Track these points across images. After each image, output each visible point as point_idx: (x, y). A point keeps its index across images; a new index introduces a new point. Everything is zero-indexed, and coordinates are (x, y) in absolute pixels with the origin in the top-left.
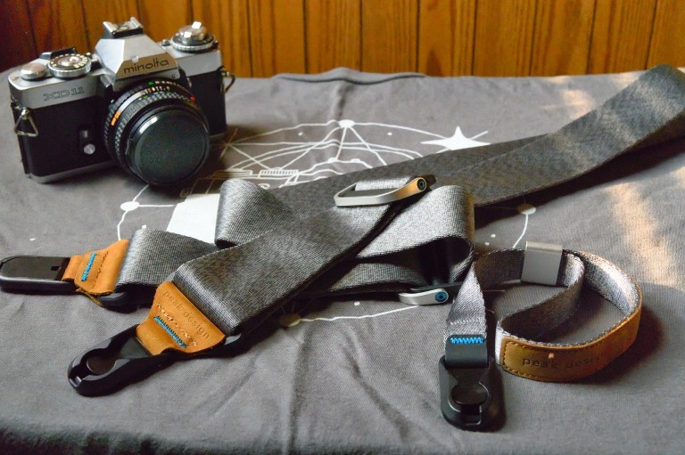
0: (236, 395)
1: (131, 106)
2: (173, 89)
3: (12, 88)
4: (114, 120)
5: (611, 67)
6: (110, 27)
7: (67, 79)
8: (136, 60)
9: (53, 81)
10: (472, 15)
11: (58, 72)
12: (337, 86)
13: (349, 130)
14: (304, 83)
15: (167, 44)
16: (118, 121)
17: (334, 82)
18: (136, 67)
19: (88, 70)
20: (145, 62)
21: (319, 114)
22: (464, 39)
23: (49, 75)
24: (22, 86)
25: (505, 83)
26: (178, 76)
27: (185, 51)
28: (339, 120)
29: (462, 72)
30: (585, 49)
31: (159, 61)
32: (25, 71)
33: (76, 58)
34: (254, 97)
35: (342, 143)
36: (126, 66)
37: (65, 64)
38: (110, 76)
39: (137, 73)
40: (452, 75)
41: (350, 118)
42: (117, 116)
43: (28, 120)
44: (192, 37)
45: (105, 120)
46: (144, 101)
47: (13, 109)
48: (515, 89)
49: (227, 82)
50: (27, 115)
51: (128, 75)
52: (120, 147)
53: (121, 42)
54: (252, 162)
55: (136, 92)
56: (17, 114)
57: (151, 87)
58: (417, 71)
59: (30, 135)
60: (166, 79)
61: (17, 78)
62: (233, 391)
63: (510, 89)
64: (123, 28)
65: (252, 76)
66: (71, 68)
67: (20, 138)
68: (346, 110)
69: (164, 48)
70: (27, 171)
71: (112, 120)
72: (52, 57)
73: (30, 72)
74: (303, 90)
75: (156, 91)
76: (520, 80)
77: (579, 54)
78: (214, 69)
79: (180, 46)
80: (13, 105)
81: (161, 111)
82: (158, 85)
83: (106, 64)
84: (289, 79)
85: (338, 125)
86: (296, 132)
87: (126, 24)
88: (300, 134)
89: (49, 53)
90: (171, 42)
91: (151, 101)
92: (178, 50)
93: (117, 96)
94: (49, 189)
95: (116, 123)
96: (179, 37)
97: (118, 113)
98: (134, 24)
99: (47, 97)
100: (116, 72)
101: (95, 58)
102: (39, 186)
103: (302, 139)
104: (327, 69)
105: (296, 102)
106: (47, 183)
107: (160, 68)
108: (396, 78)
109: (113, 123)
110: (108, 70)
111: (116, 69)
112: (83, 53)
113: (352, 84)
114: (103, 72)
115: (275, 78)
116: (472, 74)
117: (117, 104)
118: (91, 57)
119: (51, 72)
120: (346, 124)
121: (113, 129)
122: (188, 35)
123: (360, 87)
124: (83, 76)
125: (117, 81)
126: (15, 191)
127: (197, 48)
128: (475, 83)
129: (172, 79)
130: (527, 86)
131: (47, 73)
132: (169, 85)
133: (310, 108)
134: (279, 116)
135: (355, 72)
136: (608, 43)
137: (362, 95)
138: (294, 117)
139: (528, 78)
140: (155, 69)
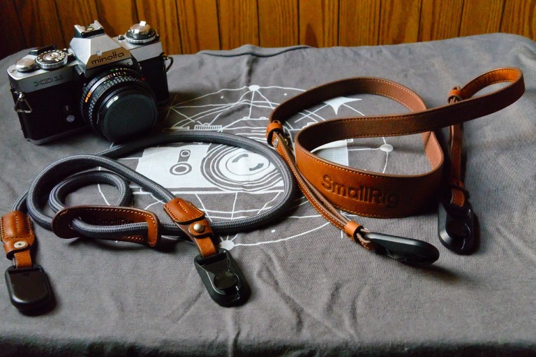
0: (192, 309)
1: (99, 89)
2: (128, 75)
3: (11, 78)
4: (87, 98)
6: (80, 29)
7: (50, 70)
8: (100, 54)
9: (41, 72)
11: (44, 65)
12: (246, 59)
13: (256, 92)
14: (221, 58)
15: (122, 39)
16: (90, 99)
17: (243, 56)
18: (101, 59)
19: (65, 62)
20: (107, 55)
21: (233, 80)
22: (331, 14)
23: (38, 67)
24: (18, 77)
25: (365, 51)
26: (130, 62)
27: (136, 44)
28: (248, 85)
29: (331, 44)
30: (417, 18)
31: (117, 53)
32: (19, 66)
33: (56, 54)
34: (188, 70)
35: (252, 102)
36: (93, 59)
37: (48, 58)
38: (82, 66)
39: (101, 63)
40: (324, 46)
41: (256, 84)
43: (24, 102)
44: (140, 33)
45: (81, 99)
46: (108, 84)
47: (13, 93)
48: (372, 56)
49: (167, 63)
50: (23, 98)
51: (95, 65)
52: (93, 118)
53: (88, 41)
54: (189, 121)
55: (101, 78)
56: (15, 97)
57: (112, 73)
58: (299, 44)
59: (26, 112)
60: (123, 66)
61: (13, 71)
62: (190, 306)
63: (368, 56)
64: (89, 29)
65: (182, 53)
66: (53, 61)
67: (19, 114)
68: (254, 78)
69: (120, 41)
70: (26, 136)
71: (85, 98)
72: (38, 53)
73: (23, 67)
74: (221, 62)
75: (116, 76)
76: (375, 48)
78: (158, 55)
79: (132, 40)
80: (12, 90)
81: (120, 92)
82: (118, 71)
83: (79, 57)
84: (212, 55)
85: (248, 90)
86: (218, 96)
87: (91, 25)
88: (222, 97)
89: (36, 50)
90: (125, 36)
91: (113, 84)
92: (130, 43)
93: (88, 81)
94: (44, 149)
95: (88, 100)
96: (130, 33)
97: (90, 94)
98: (97, 26)
99: (37, 84)
100: (86, 64)
101: (71, 52)
102: (35, 147)
103: (223, 102)
104: (234, 47)
105: (217, 73)
106: (41, 145)
107: (118, 59)
108: (286, 51)
109: (86, 101)
110: (80, 61)
111: (86, 62)
112: (61, 49)
113: (255, 59)
114: (76, 63)
115: (199, 53)
116: (338, 45)
117: (89, 87)
118: (67, 52)
119: (39, 65)
120: (254, 88)
121: (87, 105)
122: (137, 31)
123: (261, 59)
124: (62, 67)
125: (86, 70)
126: (19, 153)
127: (145, 41)
128: (343, 51)
129: (127, 66)
130: (380, 52)
131: (35, 66)
132: (125, 71)
133: (228, 77)
134: (206, 84)
135: (257, 47)
136: (433, 14)
137: (263, 65)
138: (217, 84)
139: (380, 46)
140: (114, 60)
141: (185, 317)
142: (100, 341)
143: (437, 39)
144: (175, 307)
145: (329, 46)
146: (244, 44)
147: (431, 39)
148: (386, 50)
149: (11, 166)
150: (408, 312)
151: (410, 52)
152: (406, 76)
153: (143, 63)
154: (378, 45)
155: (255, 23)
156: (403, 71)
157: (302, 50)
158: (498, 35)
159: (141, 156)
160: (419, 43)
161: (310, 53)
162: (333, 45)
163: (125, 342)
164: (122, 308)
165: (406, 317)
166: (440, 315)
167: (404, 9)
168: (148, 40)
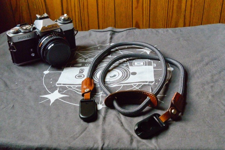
1: (45, 41)
2: (58, 36)
3: (8, 36)
4: (40, 45)
5: (191, 25)
6: (38, 16)
7: (25, 33)
8: (46, 26)
9: (21, 33)
10: (149, 10)
11: (22, 31)
12: (109, 33)
14: (99, 32)
15: (56, 21)
17: (108, 32)
18: (47, 28)
19: (32, 30)
20: (49, 27)
21: (104, 41)
22: (146, 17)
24: (11, 35)
25: (161, 30)
26: (60, 31)
27: (62, 23)
28: (110, 43)
29: (146, 27)
30: (183, 19)
31: (54, 26)
32: (12, 31)
33: (28, 26)
34: (84, 37)
36: (44, 28)
37: (24, 28)
38: (38, 32)
39: (47, 30)
40: (143, 28)
42: (41, 44)
43: (13, 46)
45: (38, 45)
46: (49, 39)
47: (8, 43)
48: (164, 32)
49: (75, 32)
50: (13, 44)
51: (44, 31)
52: (42, 54)
53: (42, 21)
54: (84, 57)
55: (47, 36)
56: (9, 44)
57: (51, 35)
58: (132, 27)
60: (56, 32)
61: (9, 33)
63: (162, 32)
64: (42, 16)
65: (82, 31)
66: (26, 29)
67: (11, 52)
68: (113, 41)
69: (55, 22)
70: (13, 62)
71: (39, 45)
72: (20, 26)
73: (13, 31)
74: (99, 34)
75: (53, 36)
76: (165, 29)
77: (181, 21)
78: (71, 28)
79: (60, 22)
80: (8, 41)
81: (55, 42)
82: (54, 34)
83: (37, 28)
84: (94, 31)
86: (97, 47)
87: (43, 15)
88: (99, 48)
89: (19, 25)
90: (58, 20)
91: (51, 39)
93: (41, 38)
94: (21, 68)
95: (41, 46)
96: (60, 19)
97: (42, 43)
98: (46, 15)
99: (19, 39)
101: (34, 26)
102: (17, 67)
103: (99, 50)
104: (105, 28)
105: (97, 38)
106: (20, 66)
107: (54, 29)
108: (127, 30)
109: (40, 46)
110: (38, 29)
111: (40, 30)
112: (30, 24)
113: (113, 33)
114: (36, 30)
115: (89, 31)
116: (149, 28)
117: (41, 40)
118: (33, 26)
119: (20, 31)
121: (40, 48)
122: (63, 18)
123: (116, 33)
124: (30, 32)
125: (41, 33)
126: (10, 69)
127: (66, 22)
128: (152, 31)
129: (58, 32)
130: (167, 31)
131: (19, 31)
132: (57, 34)
133: (101, 40)
134: (92, 43)
135: (115, 28)
136: (190, 17)
137: (117, 36)
138: (97, 43)
139: (167, 28)
140: (52, 29)
141: (79, 138)
142: (40, 147)
143: (192, 26)
144: (75, 133)
145: (145, 28)
146: (109, 27)
147: (190, 26)
148: (170, 30)
149: (6, 74)
150: (181, 137)
151: (181, 31)
152: (179, 40)
153: (65, 32)
154: (166, 28)
155: (114, 21)
156: (178, 38)
157: (134, 30)
158: (219, 24)
159: (63, 71)
160: (185, 27)
161: (137, 31)
162: (147, 28)
163: (52, 148)
164: (51, 133)
165: (180, 139)
166: (196, 138)
167: (178, 15)
168: (67, 22)
